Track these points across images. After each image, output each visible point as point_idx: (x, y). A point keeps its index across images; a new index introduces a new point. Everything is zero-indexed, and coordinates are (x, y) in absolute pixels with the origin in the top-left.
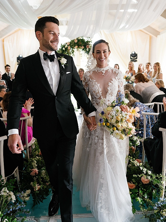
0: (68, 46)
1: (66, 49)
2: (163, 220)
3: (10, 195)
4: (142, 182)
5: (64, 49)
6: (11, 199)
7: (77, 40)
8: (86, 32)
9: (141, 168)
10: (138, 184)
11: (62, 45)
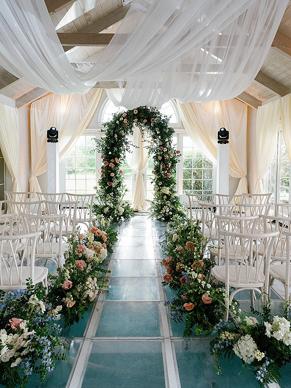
0: (124, 118)
1: (121, 122)
2: (221, 344)
3: (39, 305)
4: (203, 302)
5: (117, 122)
6: (41, 309)
7: (137, 111)
8: (150, 100)
9: (200, 281)
10: (198, 304)
11: (115, 116)
